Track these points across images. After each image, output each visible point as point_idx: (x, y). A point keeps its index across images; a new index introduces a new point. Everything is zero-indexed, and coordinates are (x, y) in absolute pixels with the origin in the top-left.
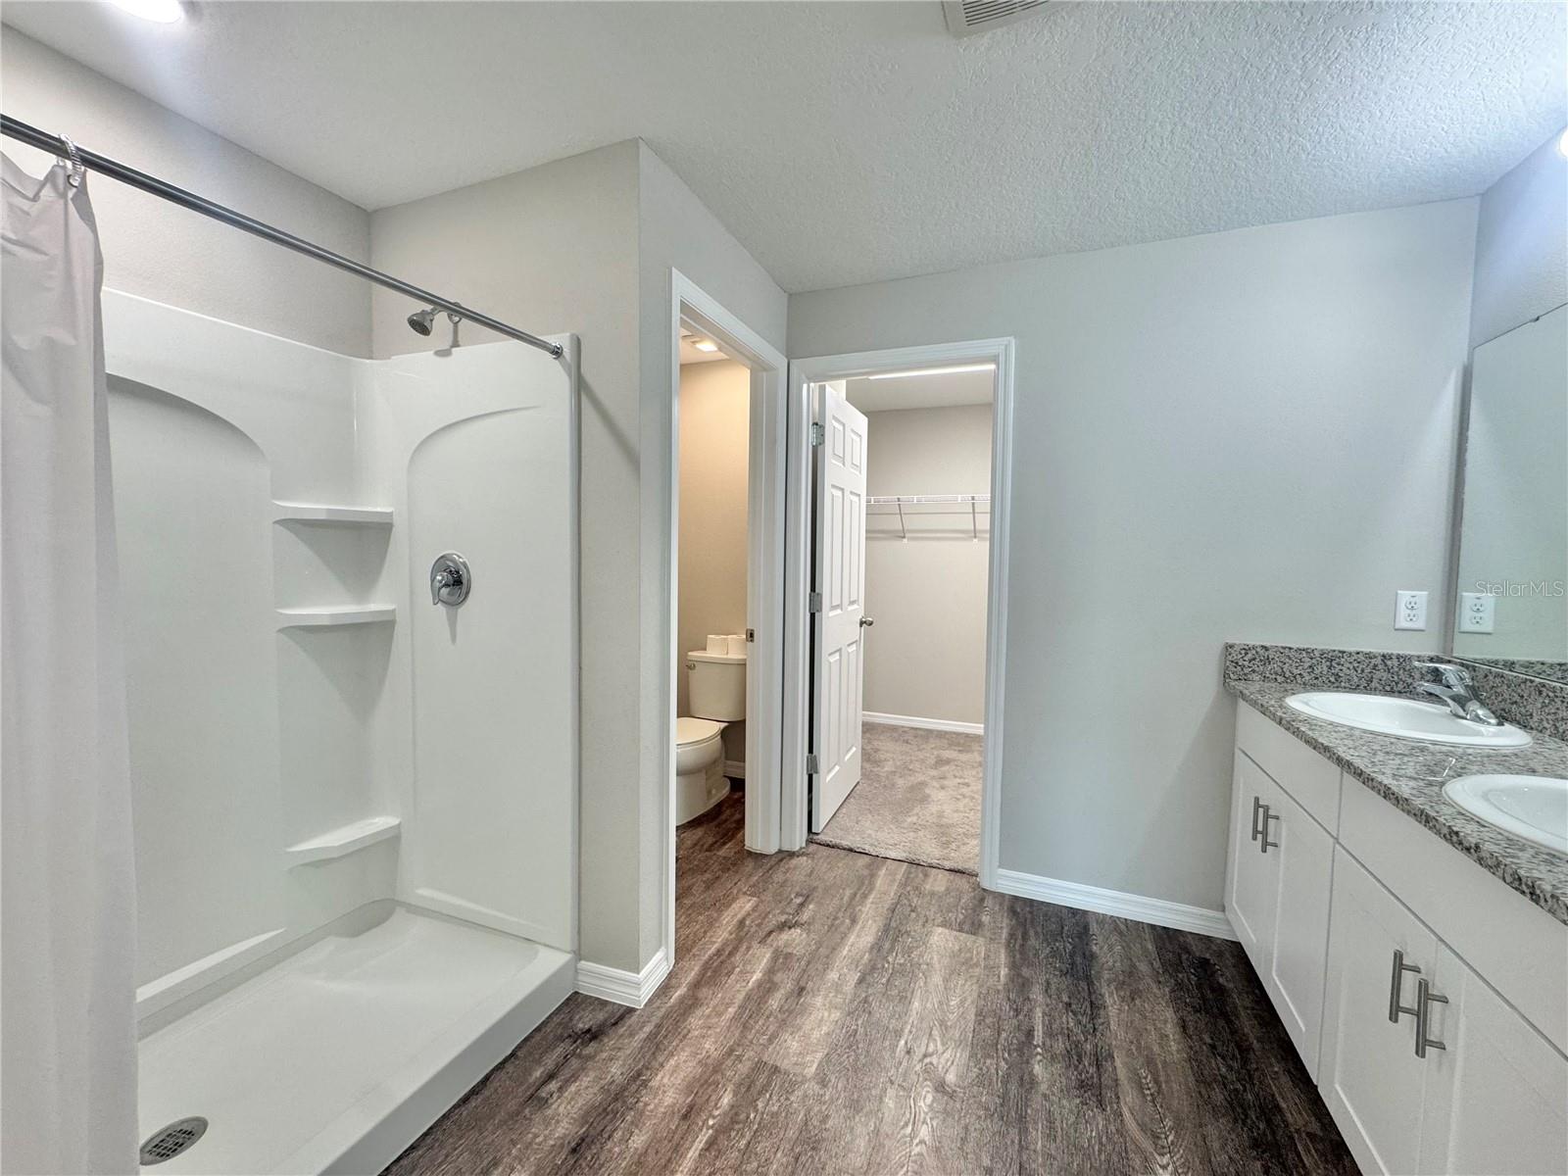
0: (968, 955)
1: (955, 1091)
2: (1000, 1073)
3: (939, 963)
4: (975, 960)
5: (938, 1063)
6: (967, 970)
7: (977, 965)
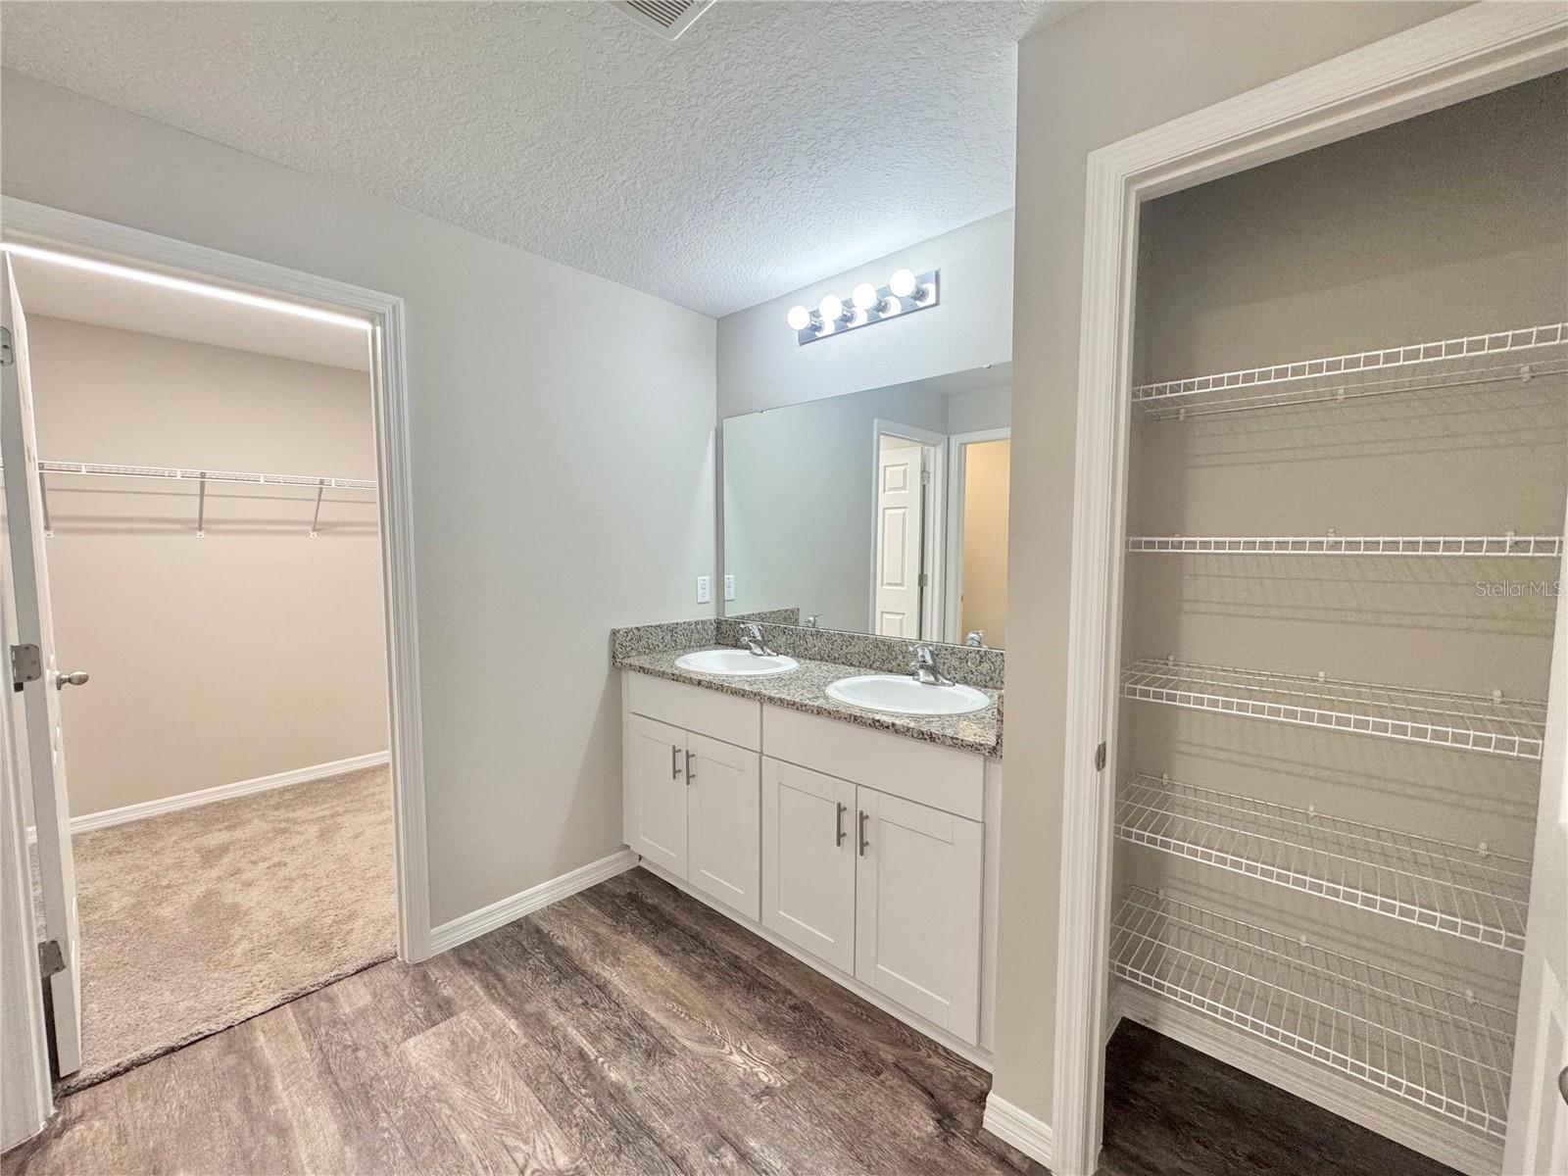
0: (465, 1040)
1: (577, 1167)
2: (593, 1110)
3: (444, 1074)
4: (477, 1039)
5: (539, 1163)
6: (479, 1054)
7: (483, 1041)
